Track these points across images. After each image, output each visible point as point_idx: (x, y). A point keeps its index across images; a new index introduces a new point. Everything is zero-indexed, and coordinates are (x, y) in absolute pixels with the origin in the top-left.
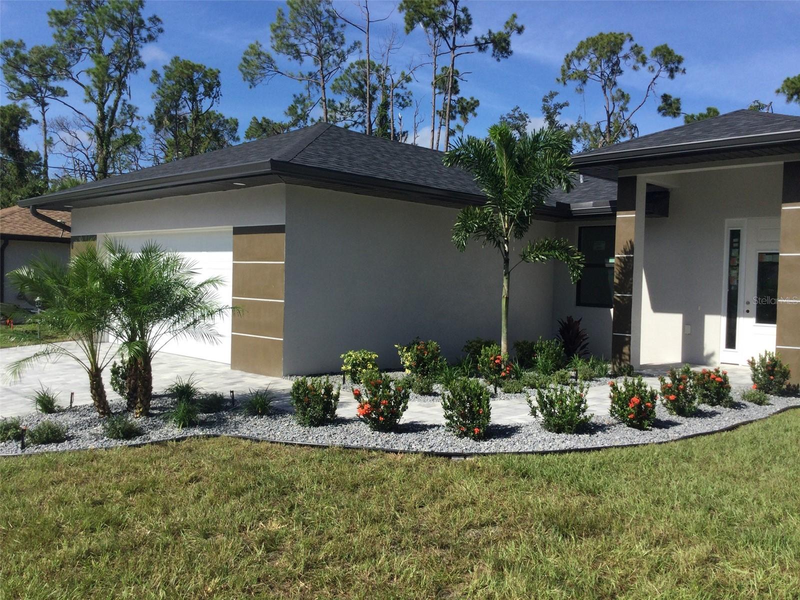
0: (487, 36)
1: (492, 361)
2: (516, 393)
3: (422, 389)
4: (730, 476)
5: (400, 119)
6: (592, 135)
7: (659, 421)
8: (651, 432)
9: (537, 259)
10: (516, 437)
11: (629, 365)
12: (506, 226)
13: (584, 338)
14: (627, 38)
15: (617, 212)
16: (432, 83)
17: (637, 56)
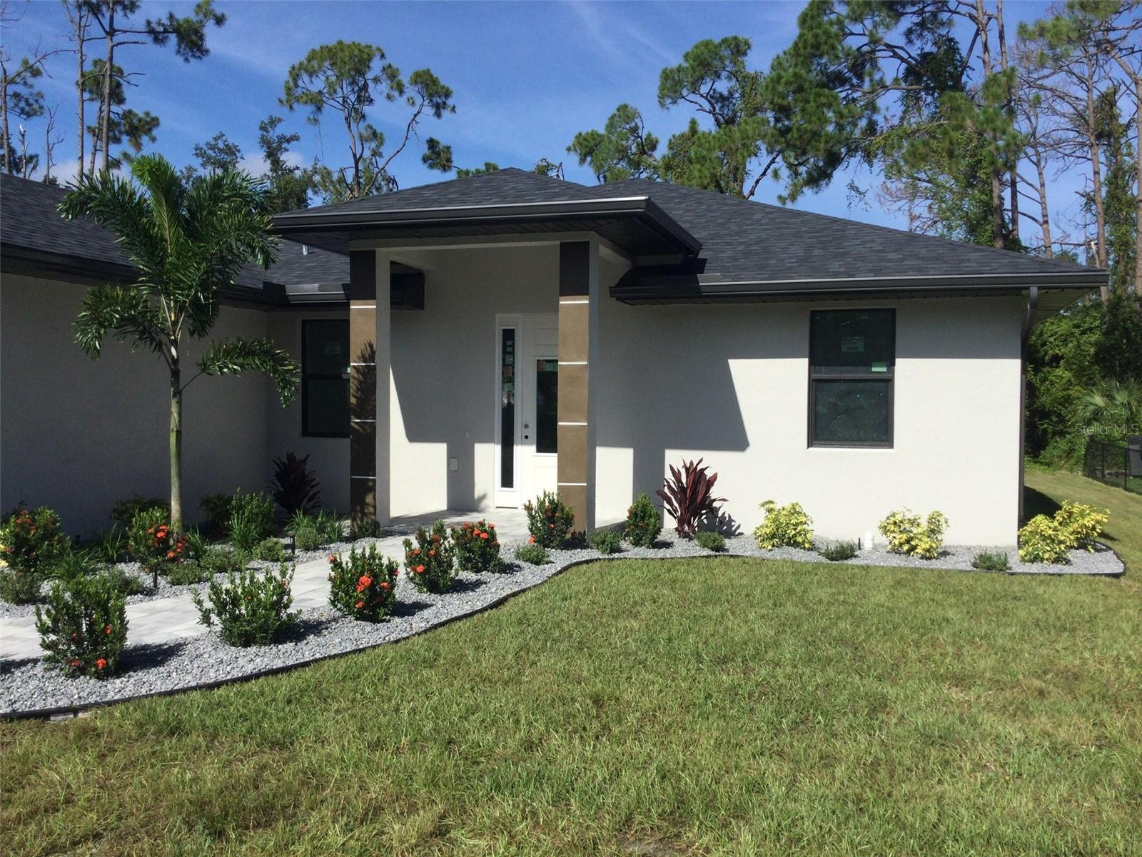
0: (166, 21)
1: (151, 534)
2: (191, 583)
3: (17, 593)
4: (484, 681)
5: (23, 135)
6: (334, 187)
7: (402, 604)
8: (389, 625)
9: (225, 370)
10: (174, 663)
11: (372, 521)
12: (173, 318)
13: (314, 483)
14: (377, 53)
15: (351, 301)
16: (77, 83)
17: (392, 81)
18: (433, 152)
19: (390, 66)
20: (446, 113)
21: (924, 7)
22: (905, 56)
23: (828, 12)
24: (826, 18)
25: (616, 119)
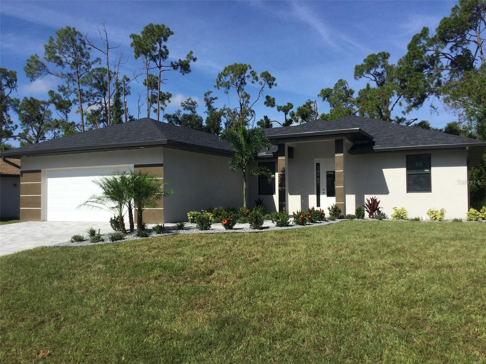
6: (232, 114)
14: (248, 67)
15: (278, 157)
16: (143, 83)
17: (253, 76)
18: (268, 100)
19: (253, 71)
20: (273, 87)
21: (457, 39)
22: (450, 57)
23: (419, 43)
24: (418, 45)
25: (338, 85)
